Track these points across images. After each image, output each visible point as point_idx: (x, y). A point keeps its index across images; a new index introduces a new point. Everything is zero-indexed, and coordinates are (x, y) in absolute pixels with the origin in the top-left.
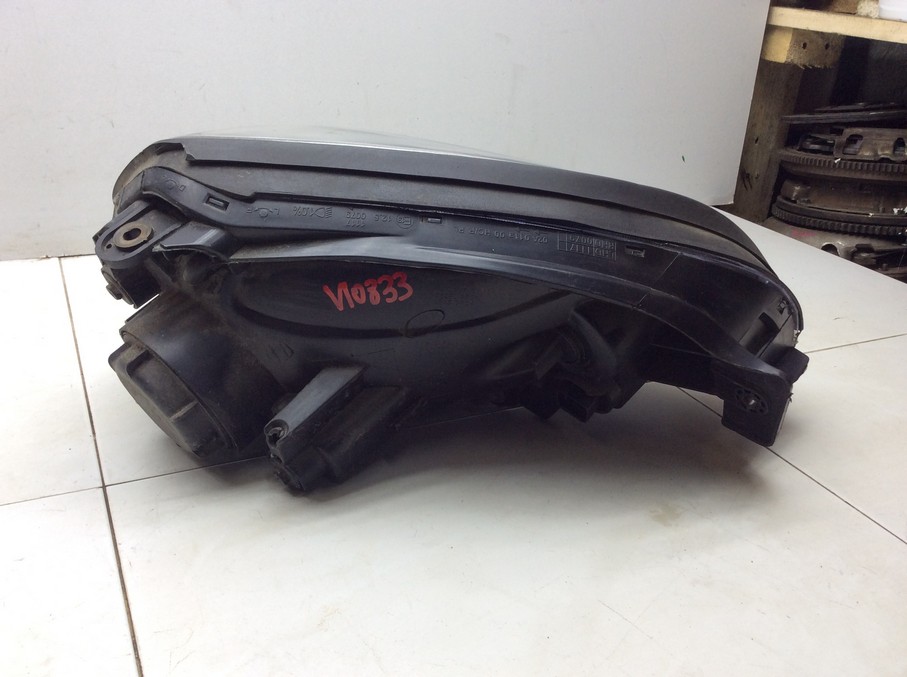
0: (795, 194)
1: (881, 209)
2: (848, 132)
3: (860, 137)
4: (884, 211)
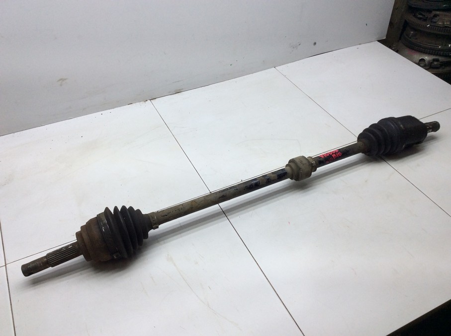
0: (411, 35)
1: (444, 45)
2: (434, 13)
3: (438, 15)
4: (445, 46)
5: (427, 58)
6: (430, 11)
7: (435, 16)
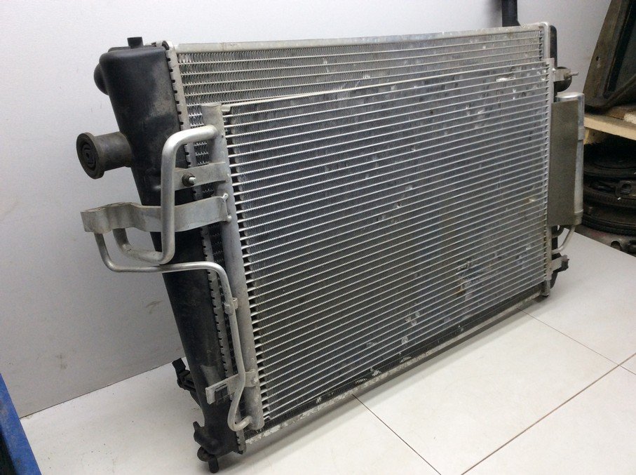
0: (590, 211)
2: (623, 182)
3: (630, 185)
5: (621, 240)
6: (616, 180)
7: (625, 186)
